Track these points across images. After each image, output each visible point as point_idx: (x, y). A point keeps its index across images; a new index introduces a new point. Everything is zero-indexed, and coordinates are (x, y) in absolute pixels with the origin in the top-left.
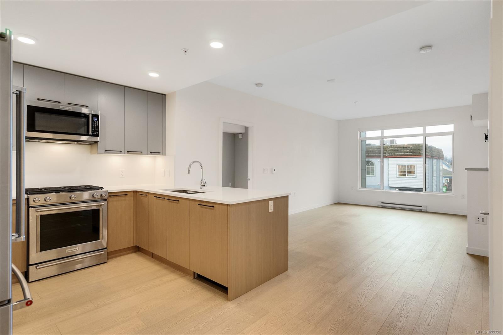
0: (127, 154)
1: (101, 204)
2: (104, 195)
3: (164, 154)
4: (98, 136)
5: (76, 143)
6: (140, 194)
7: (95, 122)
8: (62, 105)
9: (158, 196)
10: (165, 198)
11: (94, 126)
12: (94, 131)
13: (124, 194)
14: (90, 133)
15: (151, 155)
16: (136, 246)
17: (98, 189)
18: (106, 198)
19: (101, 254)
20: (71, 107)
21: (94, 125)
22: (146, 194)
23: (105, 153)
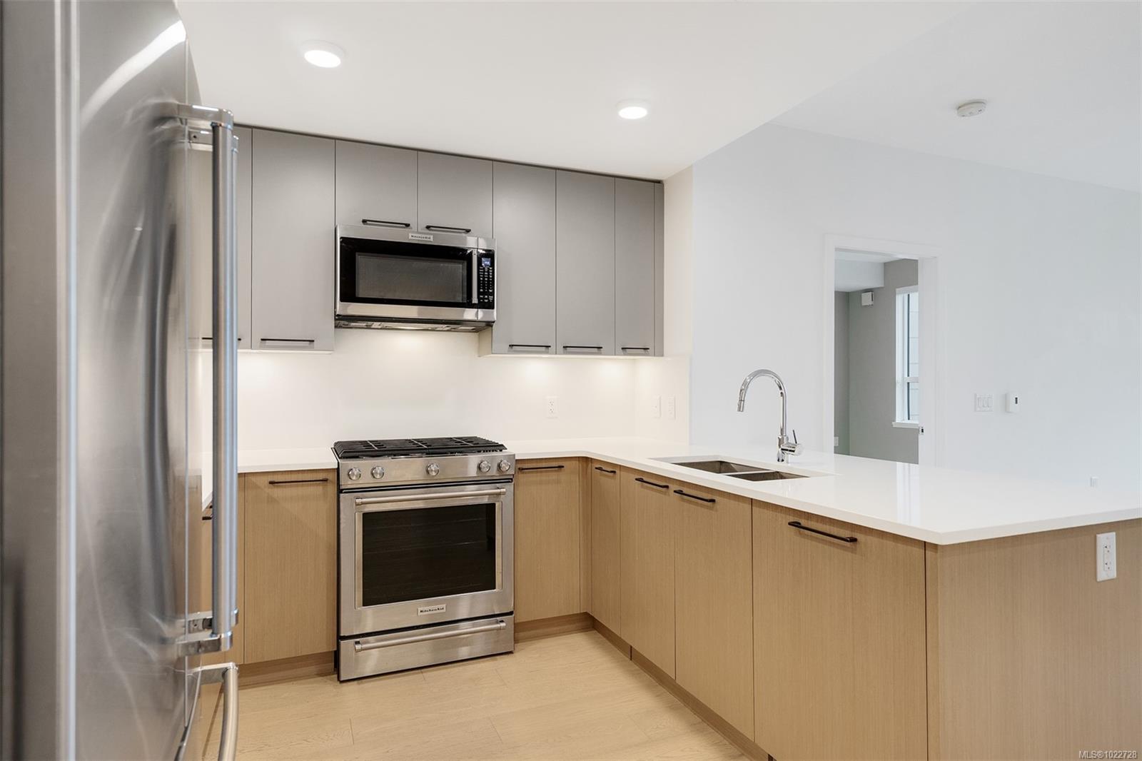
0: (564, 353)
1: (499, 491)
2: (505, 467)
3: (660, 353)
4: (493, 308)
5: (444, 327)
6: (596, 468)
7: (486, 270)
8: (413, 230)
9: (644, 478)
10: (667, 487)
11: (484, 280)
12: (484, 293)
13: (554, 466)
14: (475, 300)
15: (625, 355)
16: (586, 614)
17: (493, 448)
18: (510, 475)
19: (500, 629)
20: (431, 234)
21: (484, 278)
22: (613, 469)
23: (509, 352)
